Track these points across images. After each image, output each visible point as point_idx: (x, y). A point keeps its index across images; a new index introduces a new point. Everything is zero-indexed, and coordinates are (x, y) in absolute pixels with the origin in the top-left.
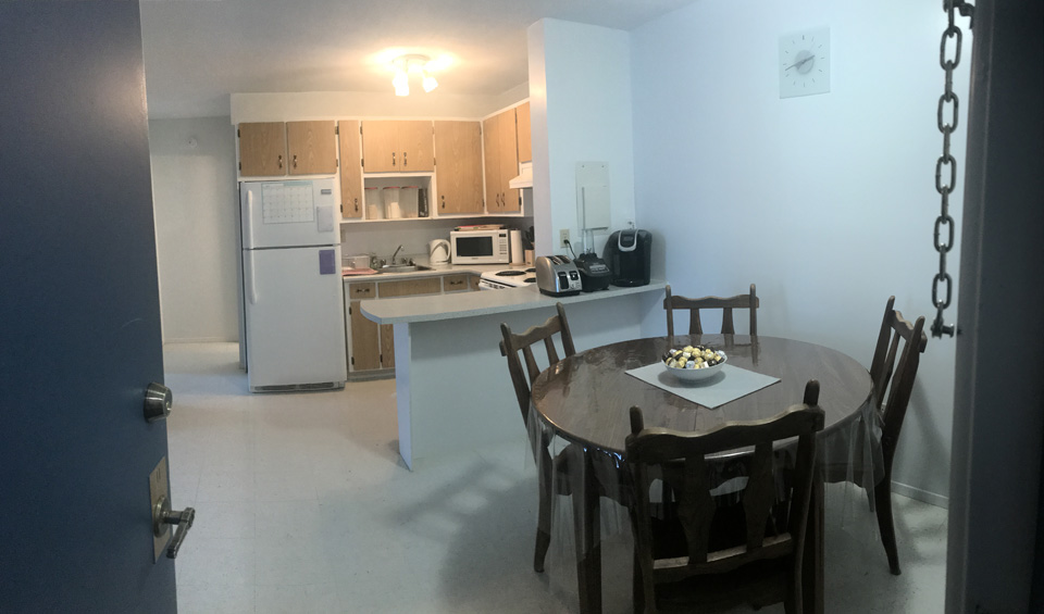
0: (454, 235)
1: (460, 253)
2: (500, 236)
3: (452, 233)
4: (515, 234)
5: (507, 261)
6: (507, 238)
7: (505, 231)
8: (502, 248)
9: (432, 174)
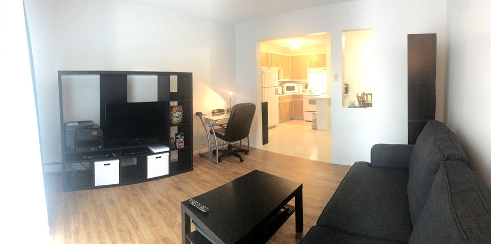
0: (285, 85)
1: (287, 90)
2: (297, 85)
4: (301, 85)
5: (298, 91)
8: (297, 88)
9: (282, 69)
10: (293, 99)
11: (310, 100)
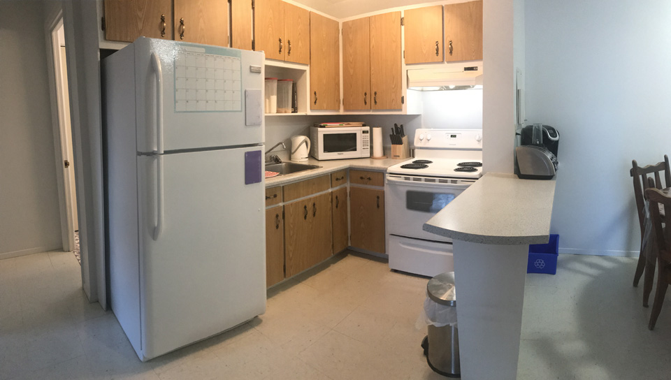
0: (321, 132)
1: (327, 149)
2: (364, 132)
3: (319, 129)
4: (377, 132)
5: (368, 155)
6: (369, 134)
7: (367, 128)
8: (364, 143)
9: (307, 68)
10: (348, 185)
11: (411, 196)
